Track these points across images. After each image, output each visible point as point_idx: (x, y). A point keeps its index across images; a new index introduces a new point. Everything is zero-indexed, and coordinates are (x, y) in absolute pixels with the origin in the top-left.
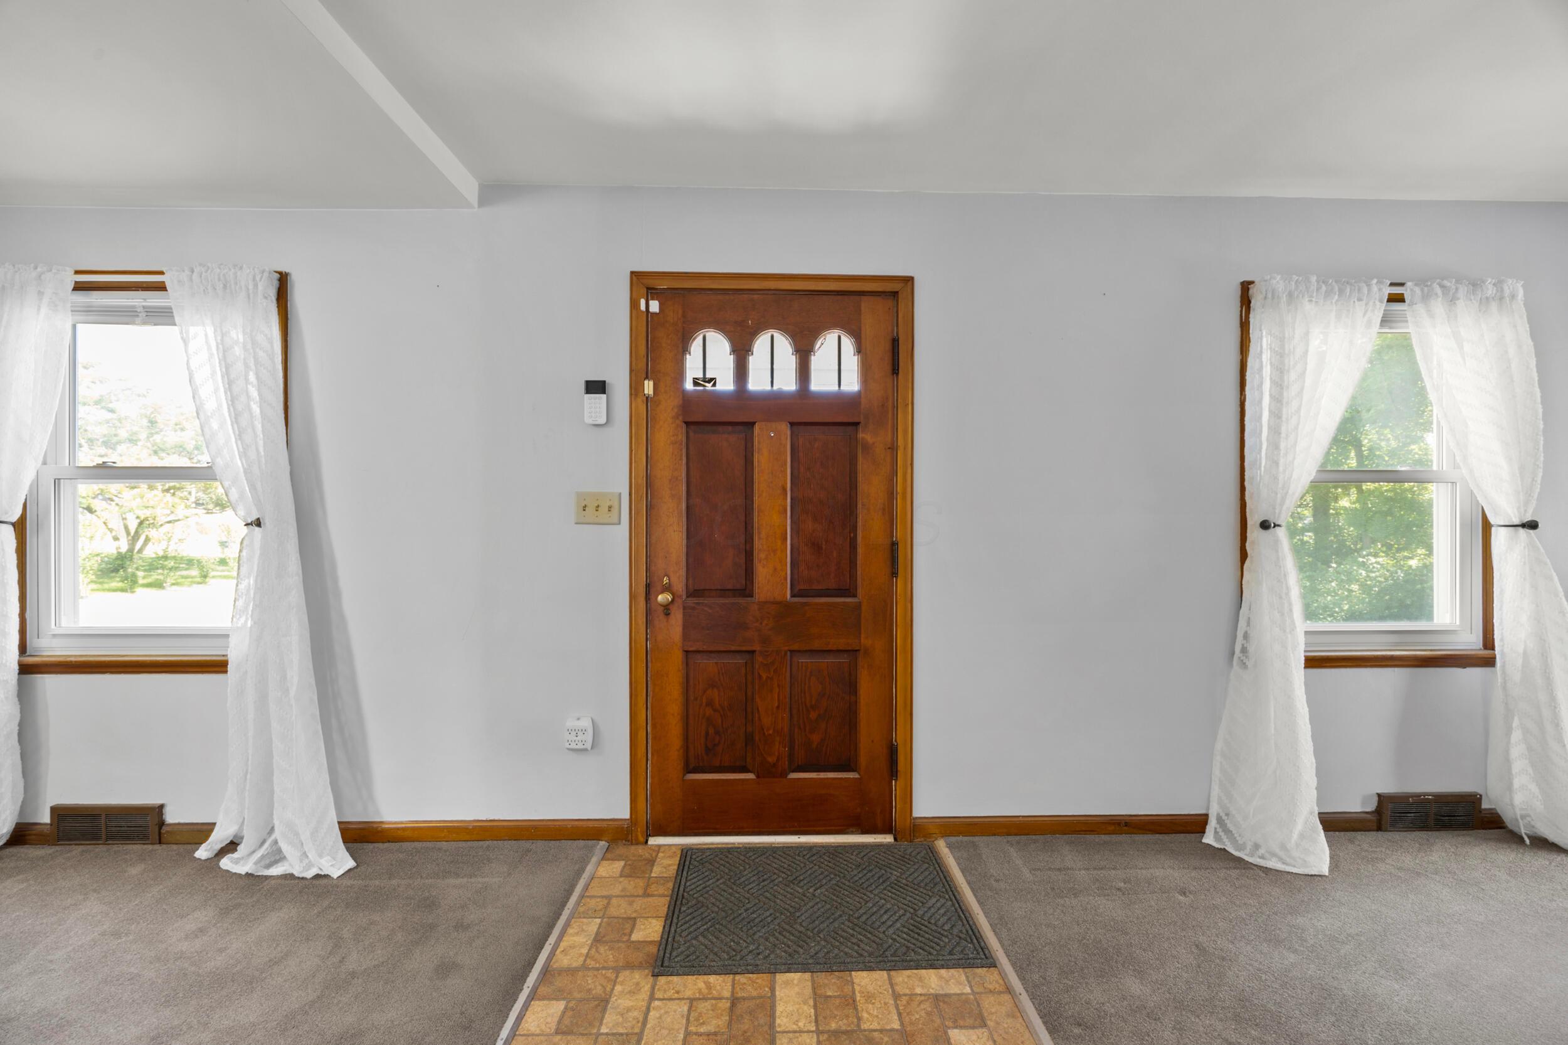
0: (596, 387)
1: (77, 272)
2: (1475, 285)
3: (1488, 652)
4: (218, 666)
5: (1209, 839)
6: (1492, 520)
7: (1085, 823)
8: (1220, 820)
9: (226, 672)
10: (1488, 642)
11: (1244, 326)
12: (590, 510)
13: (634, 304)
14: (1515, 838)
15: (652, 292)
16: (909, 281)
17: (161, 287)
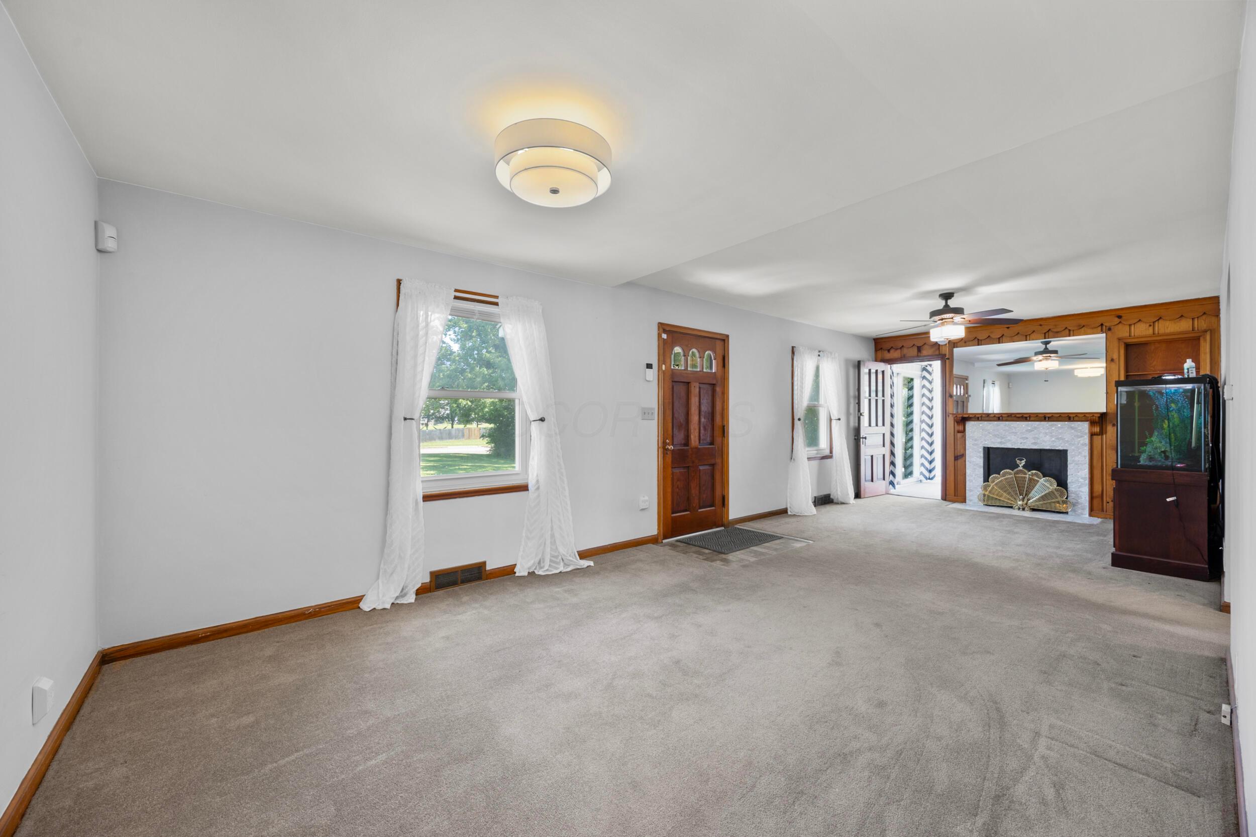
0: (649, 366)
1: (456, 291)
2: (831, 353)
3: (831, 455)
4: (524, 488)
5: (789, 513)
6: (832, 418)
7: (763, 515)
8: (790, 507)
9: (528, 490)
10: (831, 452)
11: (793, 359)
12: (647, 414)
13: (659, 336)
14: (837, 503)
15: (665, 331)
16: (728, 336)
17: (496, 304)
